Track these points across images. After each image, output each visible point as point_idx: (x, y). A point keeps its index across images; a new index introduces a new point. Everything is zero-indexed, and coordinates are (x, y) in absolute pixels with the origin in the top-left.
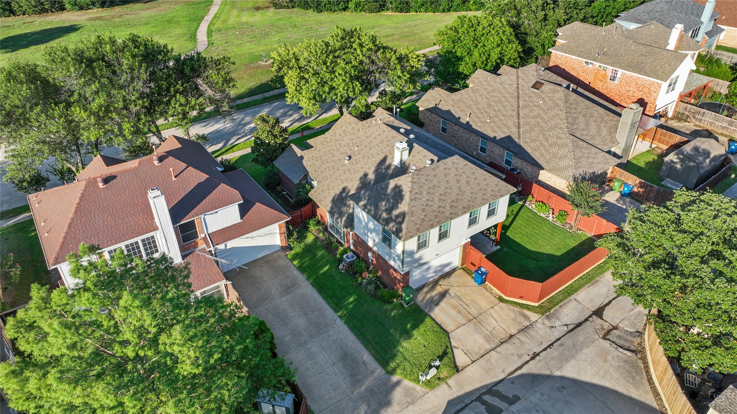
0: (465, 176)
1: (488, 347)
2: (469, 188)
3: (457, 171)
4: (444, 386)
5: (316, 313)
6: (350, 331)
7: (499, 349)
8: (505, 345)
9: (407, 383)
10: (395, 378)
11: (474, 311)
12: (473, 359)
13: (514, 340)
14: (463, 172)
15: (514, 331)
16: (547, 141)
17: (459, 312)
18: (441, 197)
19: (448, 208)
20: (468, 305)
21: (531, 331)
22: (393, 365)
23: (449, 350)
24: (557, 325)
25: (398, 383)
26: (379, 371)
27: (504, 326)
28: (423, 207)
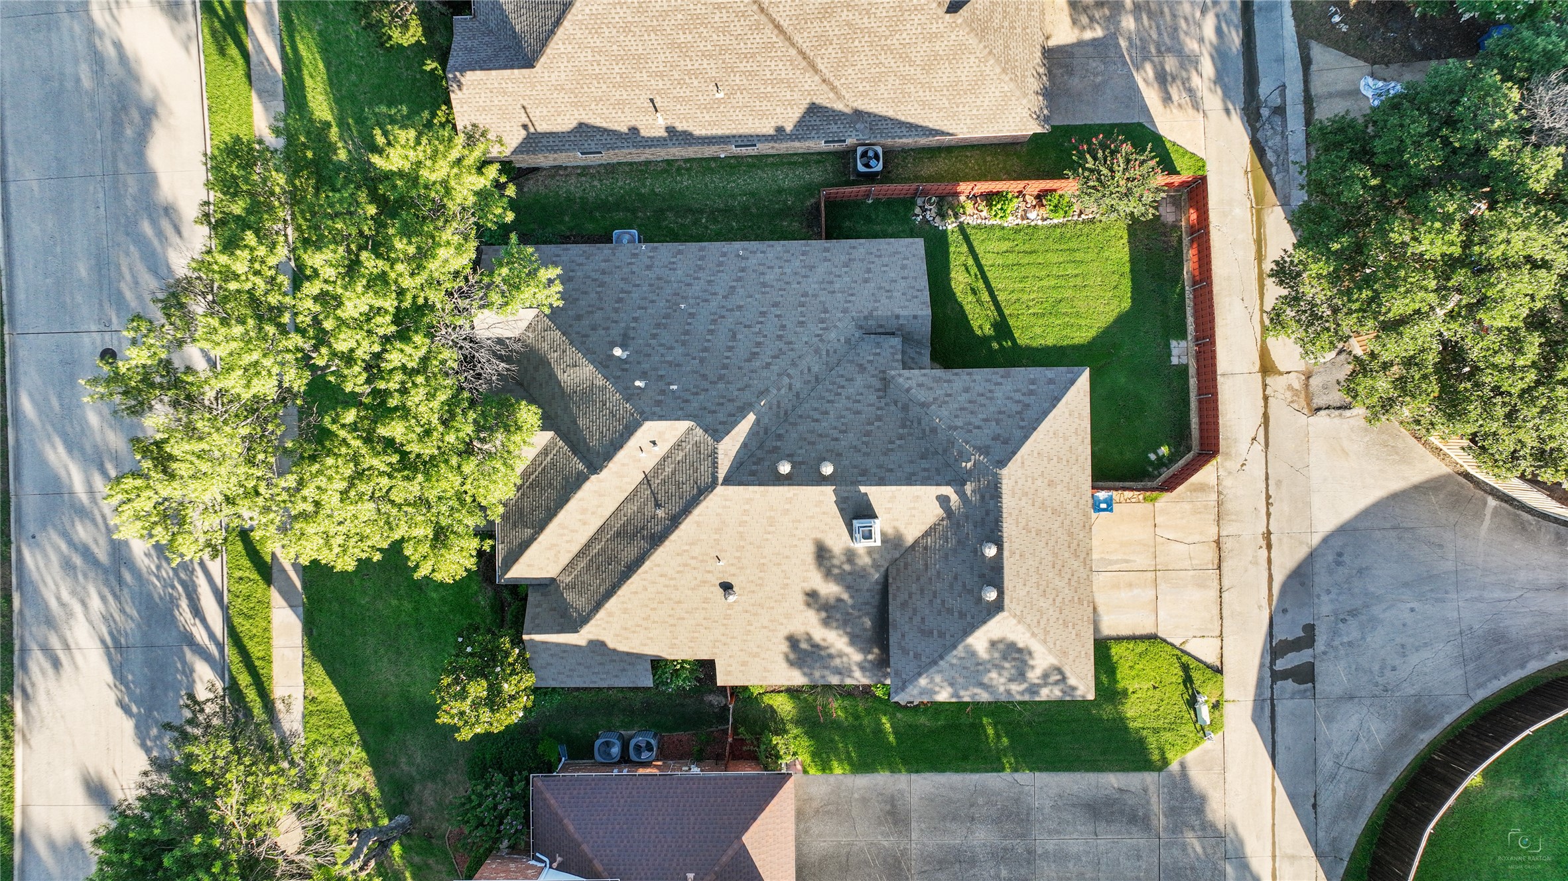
0: (1038, 483)
1: (1214, 593)
2: (1059, 488)
3: (1026, 494)
4: (1228, 709)
5: (981, 801)
6: (1053, 774)
7: (1226, 583)
8: (1224, 565)
9: (1192, 756)
10: (1174, 766)
11: (1142, 560)
12: (1218, 633)
13: (1227, 545)
14: (1033, 479)
15: (1212, 532)
16: (912, 63)
17: (1130, 585)
18: (1058, 567)
19: (1076, 564)
20: (1127, 561)
21: (1229, 506)
22: (1155, 756)
23: (1185, 659)
24: (1244, 456)
25: (1183, 766)
26: (1150, 778)
27: (1196, 538)
28: (1061, 622)
